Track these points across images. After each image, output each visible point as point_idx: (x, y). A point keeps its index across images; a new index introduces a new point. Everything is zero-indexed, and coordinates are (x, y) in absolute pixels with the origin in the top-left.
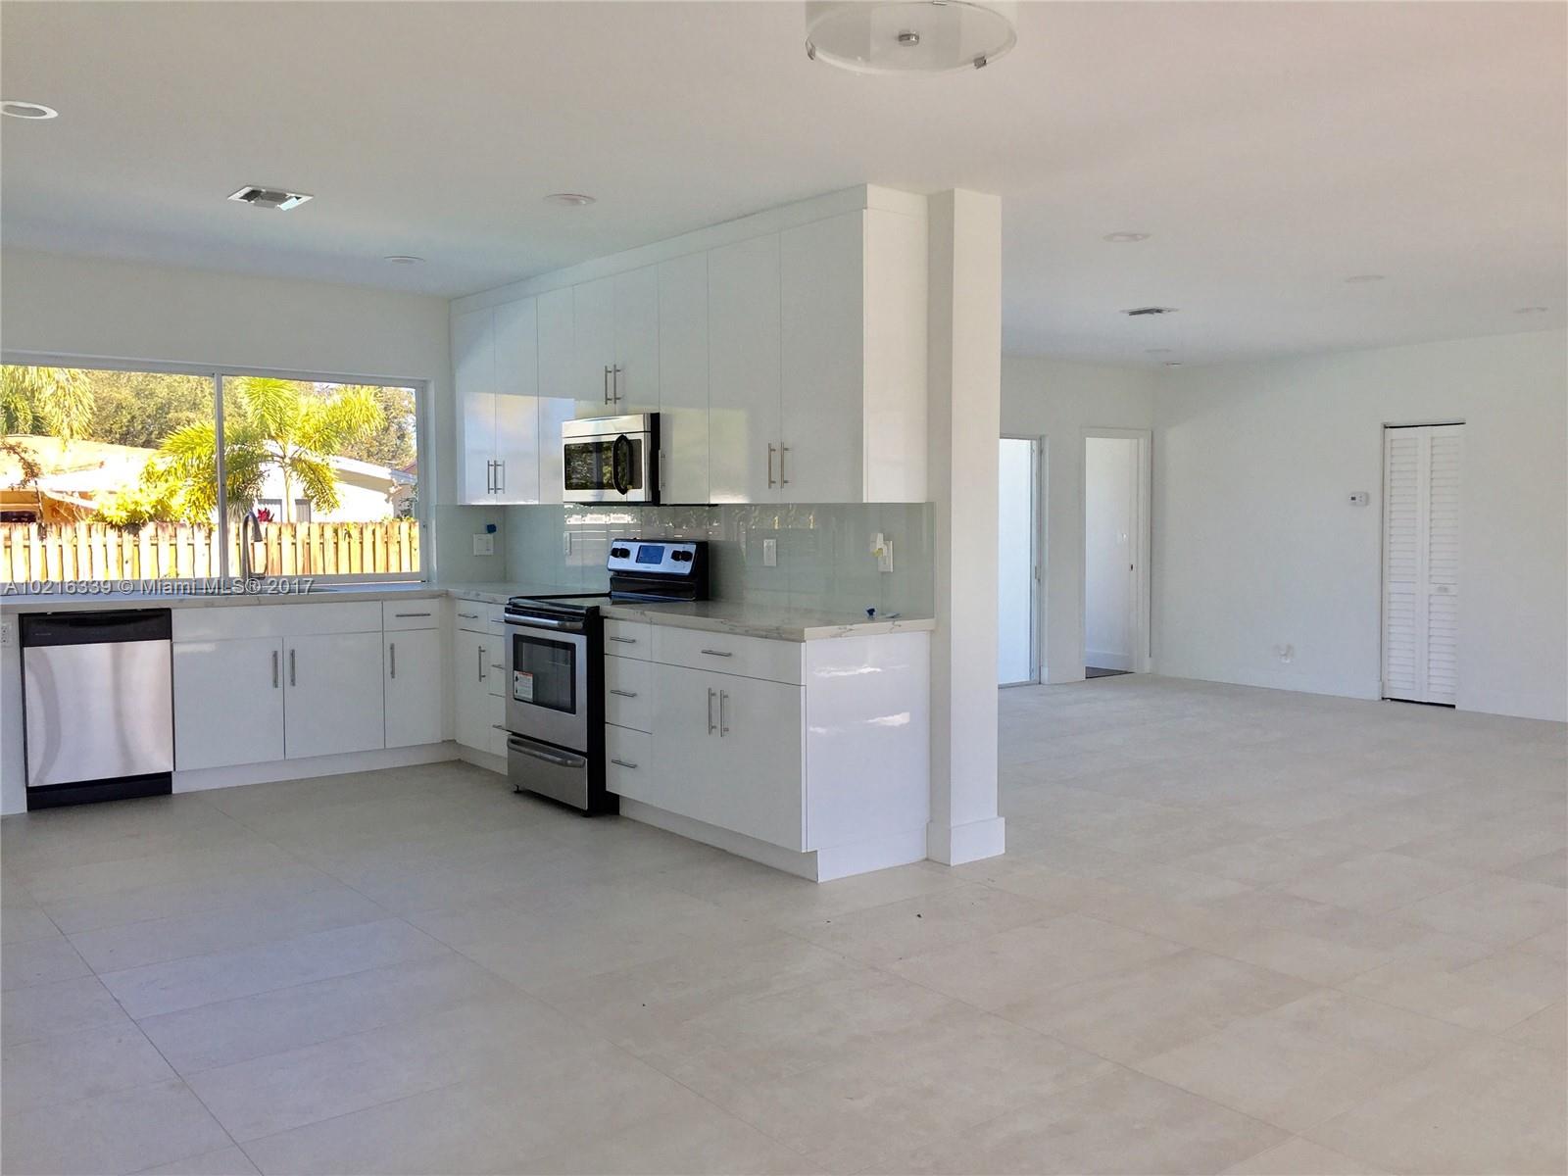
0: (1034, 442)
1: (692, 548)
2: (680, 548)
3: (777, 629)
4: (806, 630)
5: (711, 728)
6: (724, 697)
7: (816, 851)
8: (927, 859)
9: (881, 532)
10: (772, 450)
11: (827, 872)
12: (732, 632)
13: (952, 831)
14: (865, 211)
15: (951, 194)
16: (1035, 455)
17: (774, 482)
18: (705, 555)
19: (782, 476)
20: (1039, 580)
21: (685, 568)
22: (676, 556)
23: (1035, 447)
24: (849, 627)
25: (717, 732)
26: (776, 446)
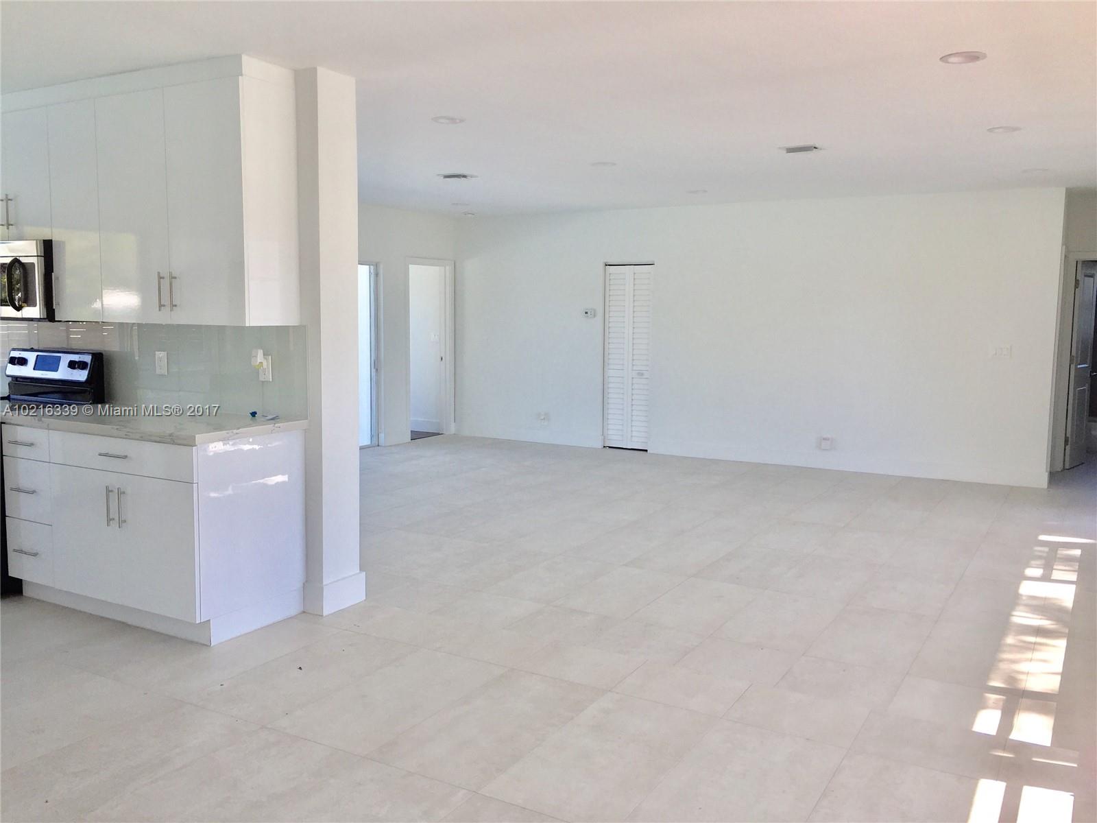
0: (372, 267)
1: (88, 359)
2: (76, 358)
3: (171, 435)
4: (197, 436)
5: (109, 520)
6: (121, 493)
7: (209, 620)
8: (304, 612)
9: (261, 348)
10: (160, 278)
11: (218, 636)
12: (127, 437)
13: (324, 587)
14: (240, 77)
15: (315, 70)
16: (373, 276)
17: (164, 306)
18: (99, 365)
19: (171, 301)
20: (377, 370)
21: (81, 375)
22: (72, 365)
23: (372, 271)
24: (235, 431)
25: (115, 524)
26: (165, 273)
